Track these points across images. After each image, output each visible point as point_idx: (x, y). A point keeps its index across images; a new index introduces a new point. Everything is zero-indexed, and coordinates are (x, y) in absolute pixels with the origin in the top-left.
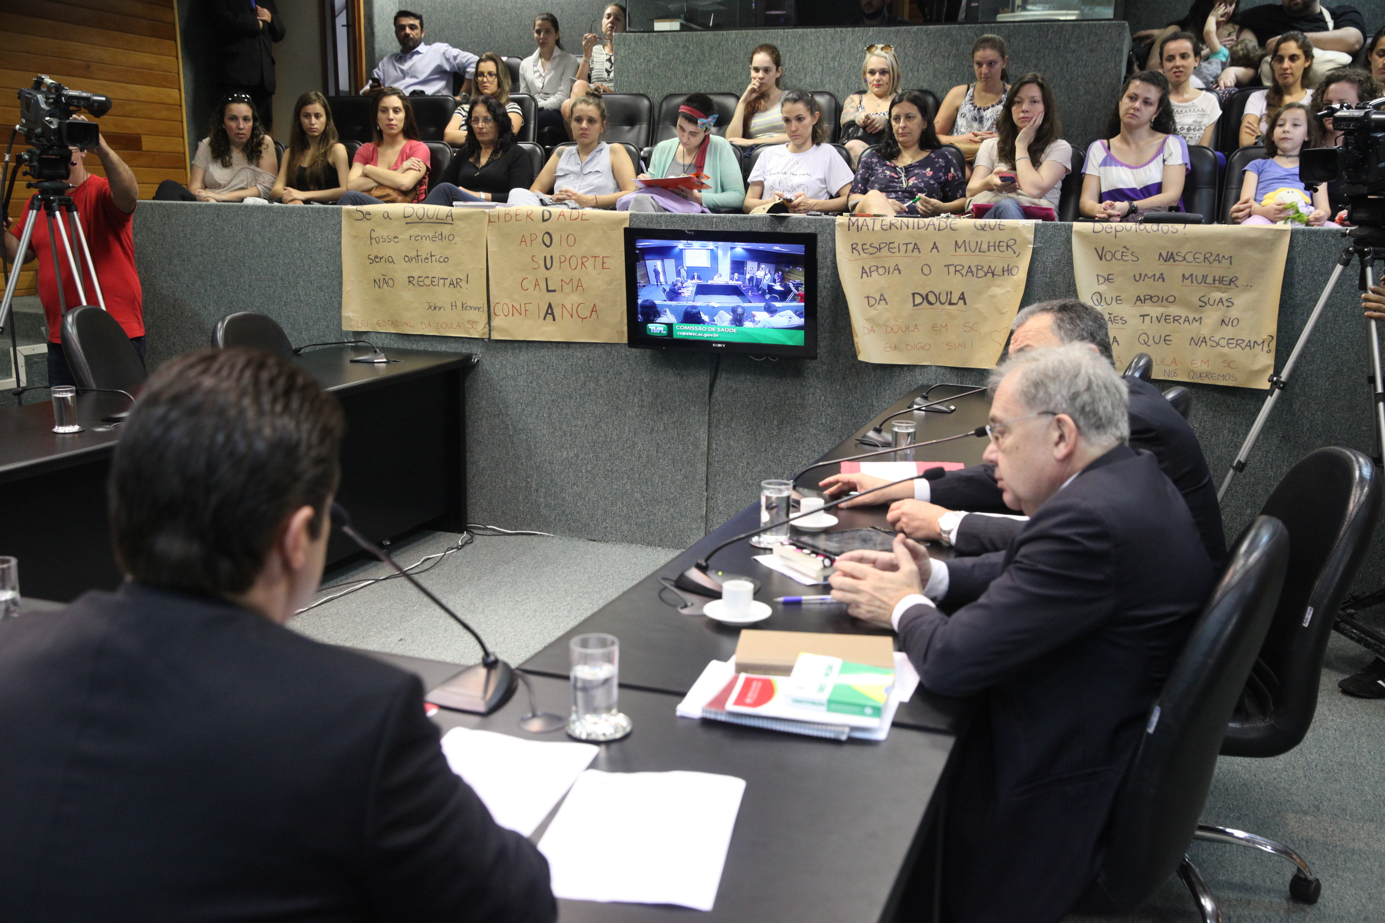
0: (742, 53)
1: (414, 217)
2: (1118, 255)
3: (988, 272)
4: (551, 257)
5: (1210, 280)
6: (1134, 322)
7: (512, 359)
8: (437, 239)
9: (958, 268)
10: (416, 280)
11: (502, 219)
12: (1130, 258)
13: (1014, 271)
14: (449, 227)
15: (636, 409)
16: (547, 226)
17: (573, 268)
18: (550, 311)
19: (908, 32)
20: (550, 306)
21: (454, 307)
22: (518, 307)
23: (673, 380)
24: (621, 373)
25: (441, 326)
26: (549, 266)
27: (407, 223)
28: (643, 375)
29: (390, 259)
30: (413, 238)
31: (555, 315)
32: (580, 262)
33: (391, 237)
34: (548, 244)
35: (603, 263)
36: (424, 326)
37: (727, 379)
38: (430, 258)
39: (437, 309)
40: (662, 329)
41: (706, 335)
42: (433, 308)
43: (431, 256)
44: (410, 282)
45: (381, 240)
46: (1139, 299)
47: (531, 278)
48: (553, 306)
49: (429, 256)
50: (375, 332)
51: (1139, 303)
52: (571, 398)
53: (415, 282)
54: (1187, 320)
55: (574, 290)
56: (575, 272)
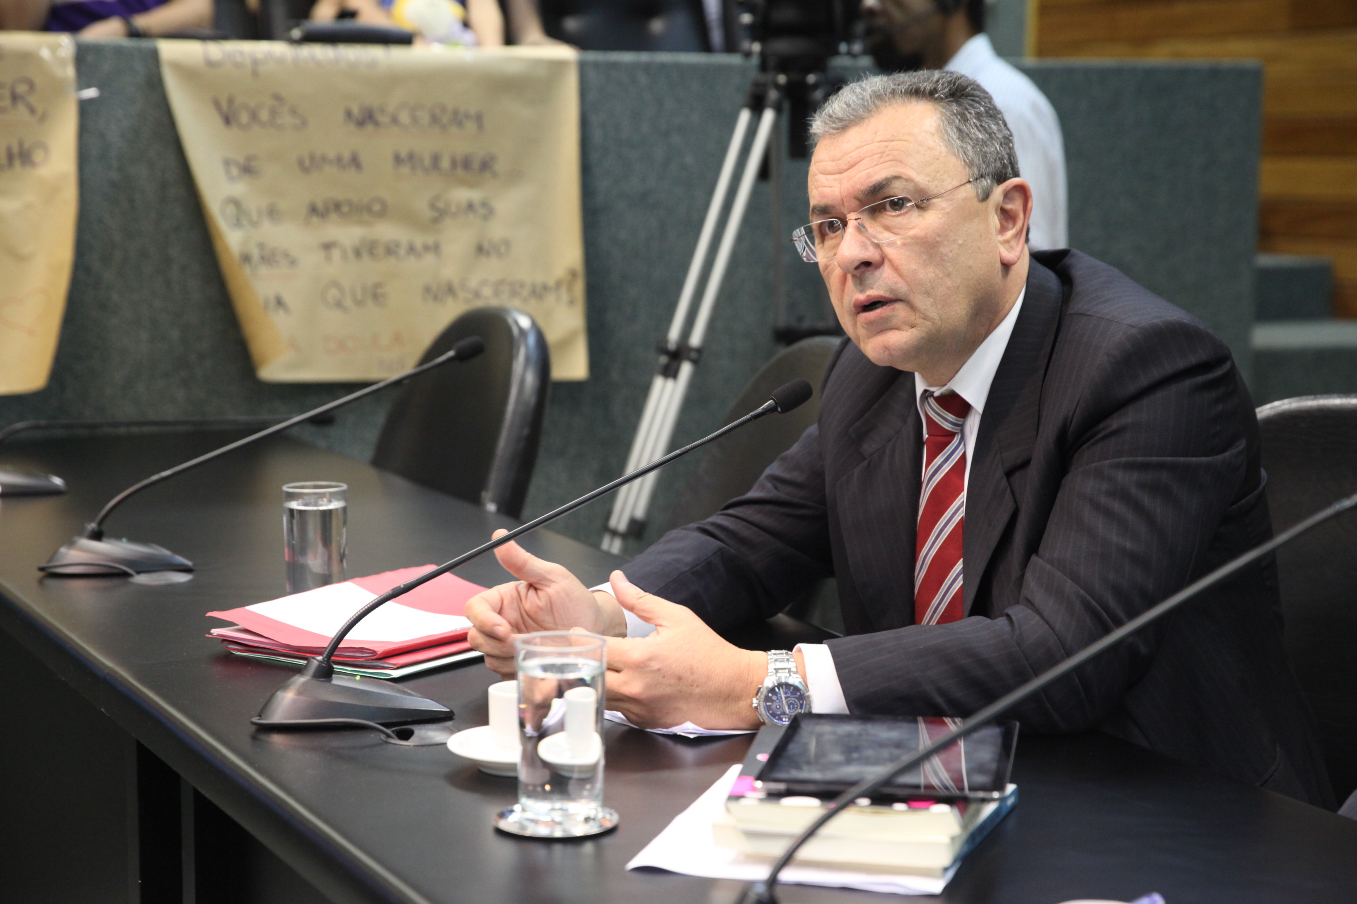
2: (264, 115)
5: (445, 163)
6: (311, 260)
12: (287, 119)
46: (313, 210)
51: (315, 220)
54: (411, 249)
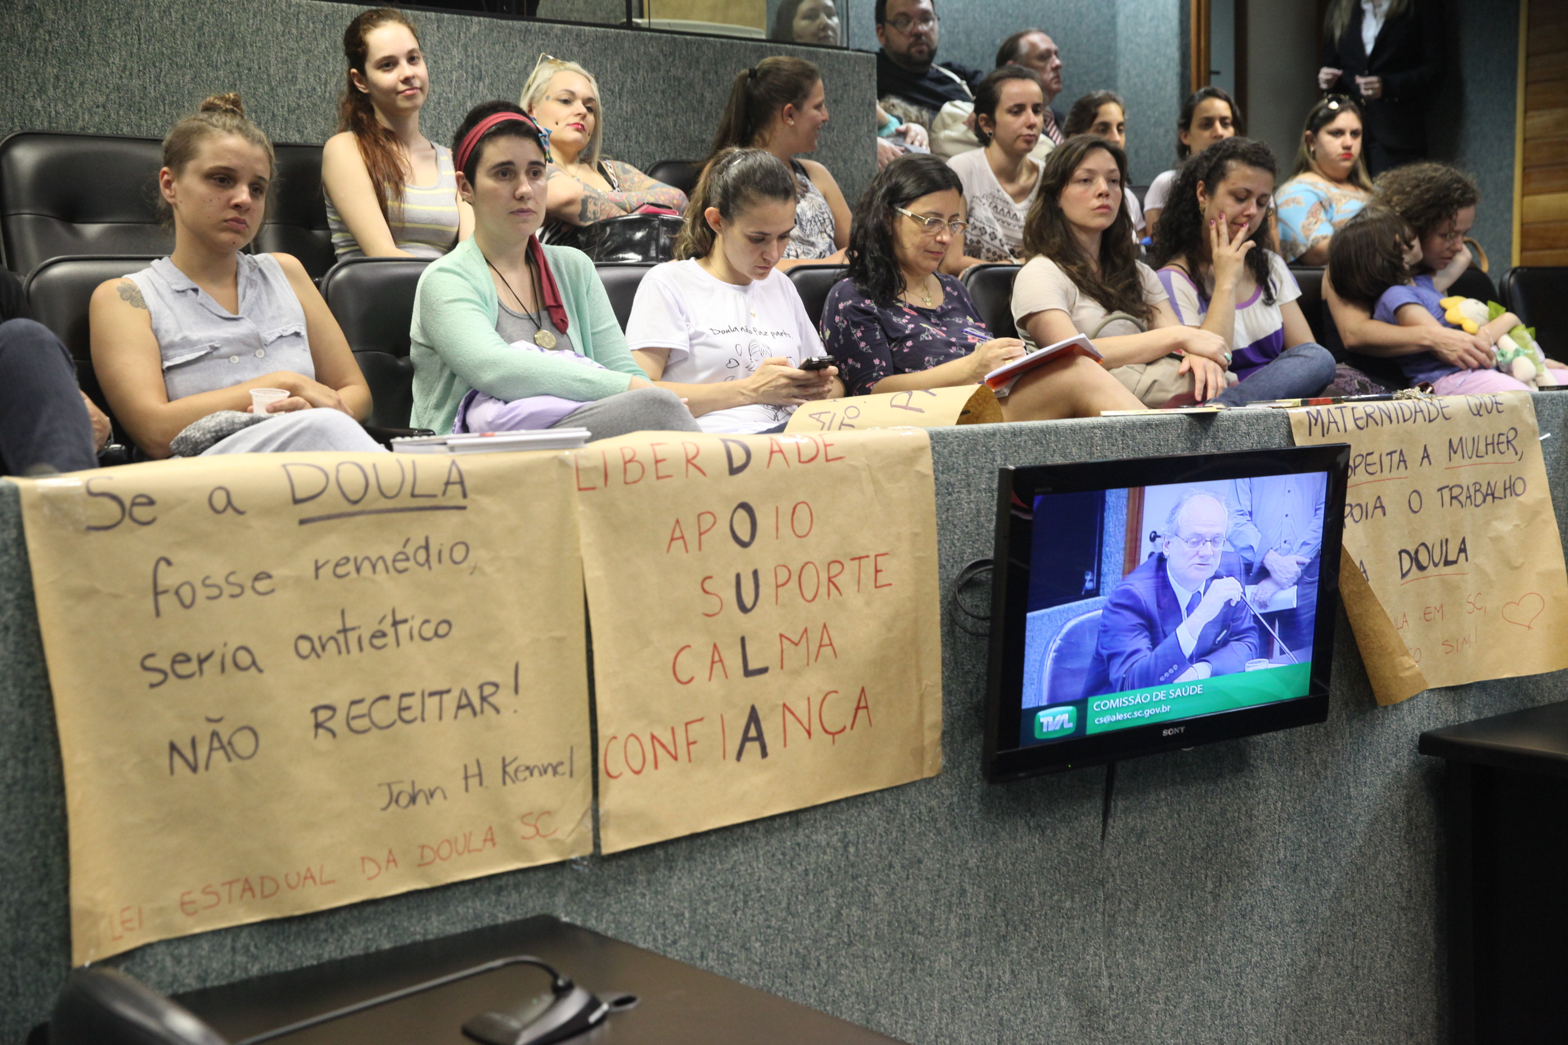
0: (190, 43)
1: (332, 501)
3: (1487, 495)
4: (755, 573)
7: (647, 903)
8: (410, 564)
9: (1456, 491)
10: (341, 714)
11: (616, 477)
13: (1519, 487)
14: (453, 518)
15: (955, 945)
16: (742, 486)
17: (809, 597)
18: (753, 733)
19: (546, 34)
20: (753, 717)
21: (474, 782)
22: (666, 738)
23: (1025, 845)
24: (920, 861)
25: (437, 852)
26: (748, 600)
27: (302, 522)
28: (966, 853)
29: (244, 658)
30: (326, 572)
31: (768, 738)
32: (824, 577)
33: (244, 577)
34: (746, 538)
35: (877, 571)
36: (371, 869)
37: (1126, 810)
38: (390, 631)
39: (421, 799)
40: (1066, 717)
41: (1148, 712)
42: (404, 800)
43: (395, 624)
44: (318, 725)
45: (202, 593)
47: (701, 644)
48: (761, 714)
49: (387, 626)
50: (168, 942)
52: (805, 967)
53: (338, 723)
55: (813, 657)
56: (814, 606)
